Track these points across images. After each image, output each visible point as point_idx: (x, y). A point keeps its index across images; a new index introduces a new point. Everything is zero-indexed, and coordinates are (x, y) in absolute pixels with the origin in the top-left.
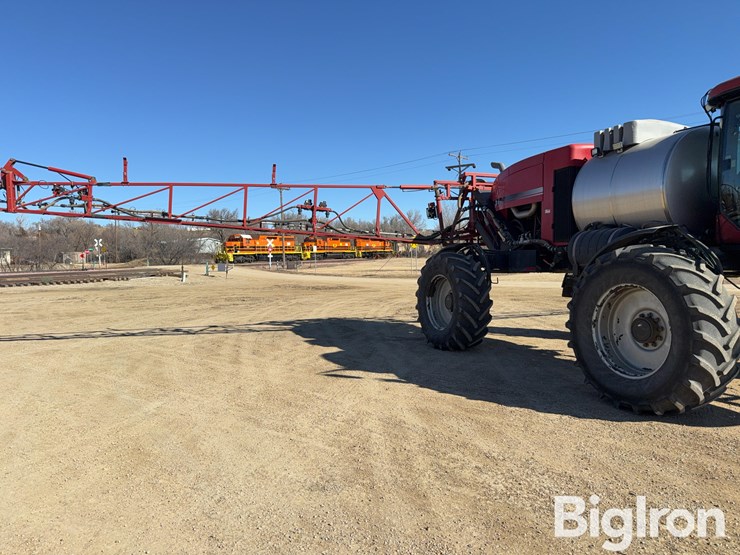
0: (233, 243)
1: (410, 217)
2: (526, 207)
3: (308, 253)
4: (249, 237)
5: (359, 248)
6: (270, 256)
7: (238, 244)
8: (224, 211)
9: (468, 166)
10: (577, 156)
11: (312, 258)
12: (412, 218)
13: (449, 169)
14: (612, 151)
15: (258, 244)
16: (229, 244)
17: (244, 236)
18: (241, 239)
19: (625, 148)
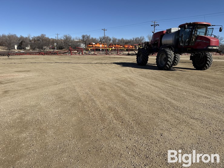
0: (90, 45)
1: (141, 38)
2: (157, 41)
3: (110, 49)
4: (94, 44)
5: (125, 48)
6: (101, 49)
7: (92, 45)
8: (86, 35)
9: (157, 25)
10: (164, 33)
11: (111, 50)
12: (142, 39)
13: (152, 26)
14: (168, 33)
15: (97, 46)
16: (89, 45)
17: (93, 43)
18: (92, 44)
19: (170, 32)
